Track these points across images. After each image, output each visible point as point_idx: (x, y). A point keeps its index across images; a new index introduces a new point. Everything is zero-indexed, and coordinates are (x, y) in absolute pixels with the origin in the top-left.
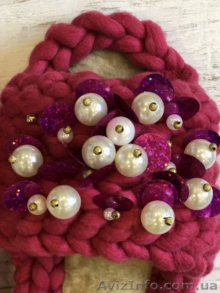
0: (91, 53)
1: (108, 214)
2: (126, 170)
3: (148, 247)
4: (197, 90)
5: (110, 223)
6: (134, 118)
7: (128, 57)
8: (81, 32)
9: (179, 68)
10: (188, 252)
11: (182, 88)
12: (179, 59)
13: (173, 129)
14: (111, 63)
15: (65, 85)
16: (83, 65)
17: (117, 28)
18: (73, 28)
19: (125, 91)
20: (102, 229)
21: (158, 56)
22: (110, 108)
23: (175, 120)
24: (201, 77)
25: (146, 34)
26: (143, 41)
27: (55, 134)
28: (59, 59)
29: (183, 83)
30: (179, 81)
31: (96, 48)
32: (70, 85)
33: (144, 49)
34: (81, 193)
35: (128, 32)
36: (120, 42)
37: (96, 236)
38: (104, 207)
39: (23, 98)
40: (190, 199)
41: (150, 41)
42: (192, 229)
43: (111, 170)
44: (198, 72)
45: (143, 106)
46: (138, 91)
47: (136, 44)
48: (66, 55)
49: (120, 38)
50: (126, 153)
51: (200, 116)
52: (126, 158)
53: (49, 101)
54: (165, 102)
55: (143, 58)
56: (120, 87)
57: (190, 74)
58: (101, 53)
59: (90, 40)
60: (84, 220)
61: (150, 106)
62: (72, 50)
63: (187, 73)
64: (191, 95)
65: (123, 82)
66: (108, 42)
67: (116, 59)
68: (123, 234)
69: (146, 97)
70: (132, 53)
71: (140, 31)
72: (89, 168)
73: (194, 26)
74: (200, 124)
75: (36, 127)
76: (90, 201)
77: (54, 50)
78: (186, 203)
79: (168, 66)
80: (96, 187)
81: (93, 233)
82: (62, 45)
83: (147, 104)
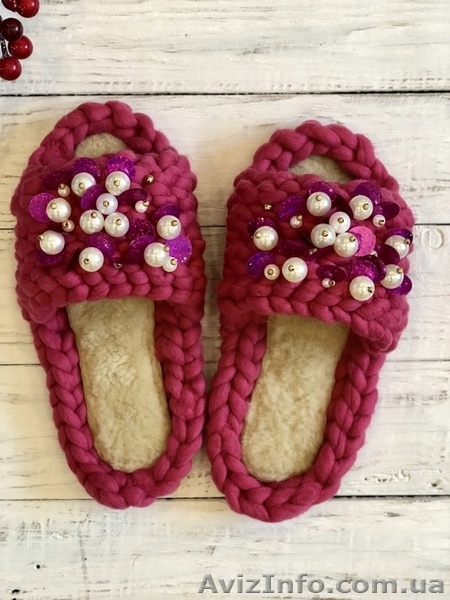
0: (309, 157)
1: (326, 283)
2: (342, 251)
3: (351, 313)
4: (397, 197)
5: (326, 290)
6: (350, 214)
7: (341, 165)
8: (303, 139)
9: (383, 178)
10: (380, 323)
11: (387, 195)
12: (384, 170)
13: (378, 226)
14: (325, 167)
15: (296, 184)
16: (301, 167)
17: (334, 138)
18: (298, 135)
19: (343, 193)
20: (319, 295)
21: (367, 166)
22: (334, 205)
23: (379, 219)
24: (401, 187)
25: (358, 146)
26: (355, 152)
27: (289, 221)
28: (282, 160)
29: (388, 191)
30: (384, 189)
31: (315, 153)
32: (300, 185)
33: (356, 158)
34: (308, 265)
35: (343, 143)
36: (336, 151)
37: (313, 300)
38: (322, 278)
39: (260, 191)
40: (386, 278)
41: (361, 153)
42: (384, 303)
43: (330, 250)
44: (399, 183)
45: (358, 205)
46: (353, 195)
47: (349, 154)
48: (288, 157)
49: (336, 148)
50: (343, 239)
51: (399, 218)
52: (343, 243)
53: (283, 194)
54: (374, 204)
55: (355, 167)
56: (340, 190)
57: (393, 184)
58: (317, 158)
59: (310, 147)
60: (307, 286)
61: (364, 206)
62: (294, 153)
63: (389, 183)
64: (393, 201)
65: (342, 187)
66: (325, 150)
67: (330, 165)
68: (335, 300)
69: (361, 199)
70: (344, 161)
71: (354, 143)
72: (314, 247)
73: (398, 140)
74: (397, 225)
75: (272, 214)
76: (314, 271)
77: (277, 152)
78: (382, 282)
79: (374, 176)
80: (317, 262)
81: (313, 296)
82: (285, 148)
83: (361, 204)
